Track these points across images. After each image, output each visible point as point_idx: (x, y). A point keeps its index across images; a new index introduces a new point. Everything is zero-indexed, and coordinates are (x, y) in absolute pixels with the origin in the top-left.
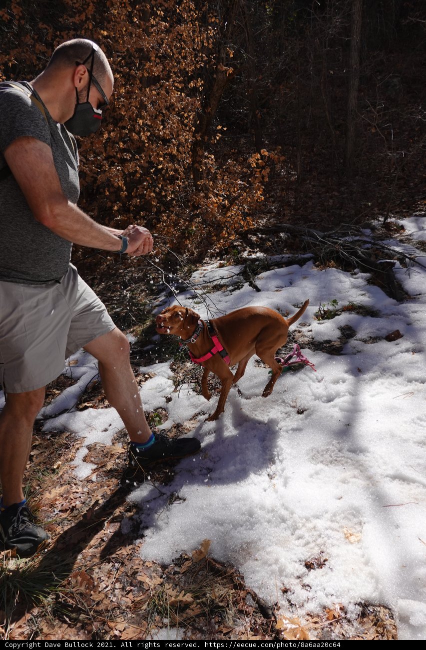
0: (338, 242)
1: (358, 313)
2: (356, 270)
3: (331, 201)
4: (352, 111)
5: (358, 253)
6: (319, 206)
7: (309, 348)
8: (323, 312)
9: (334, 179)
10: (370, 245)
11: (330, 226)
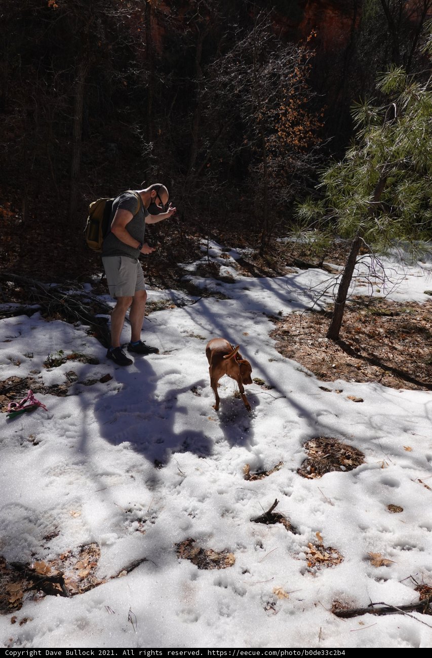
0: (63, 297)
1: (80, 361)
2: (78, 323)
3: (55, 251)
4: (75, 174)
5: (80, 308)
6: (45, 256)
7: (40, 392)
8: (51, 361)
9: (59, 230)
10: (90, 300)
11: (55, 277)
